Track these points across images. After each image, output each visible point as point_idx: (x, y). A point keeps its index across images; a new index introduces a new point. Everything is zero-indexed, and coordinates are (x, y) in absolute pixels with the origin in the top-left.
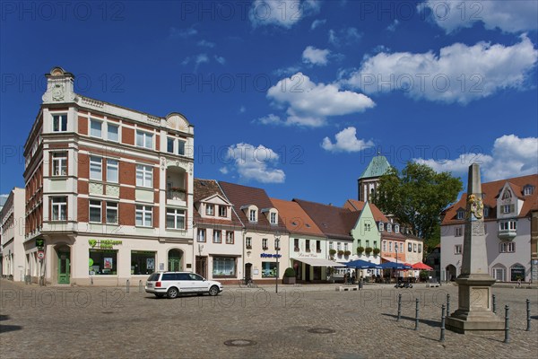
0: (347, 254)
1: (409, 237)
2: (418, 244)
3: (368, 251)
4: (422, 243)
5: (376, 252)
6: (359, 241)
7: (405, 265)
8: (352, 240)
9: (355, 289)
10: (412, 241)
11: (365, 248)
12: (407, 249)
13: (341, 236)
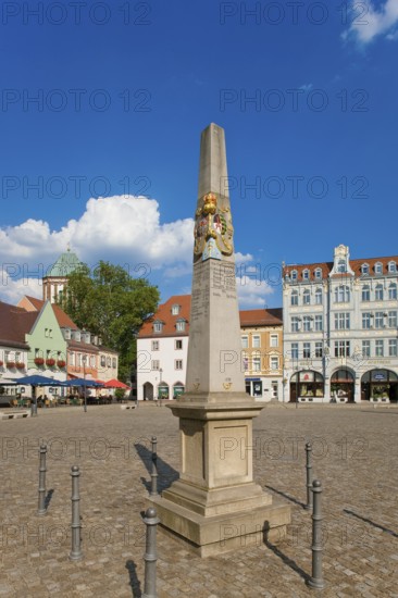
0: (21, 367)
1: (101, 348)
2: (113, 358)
3: (51, 364)
4: (117, 357)
5: (62, 365)
6: (37, 350)
7: (98, 382)
8: (27, 349)
9: (25, 416)
10: (106, 355)
11: (45, 359)
12: (99, 363)
13: (10, 342)
